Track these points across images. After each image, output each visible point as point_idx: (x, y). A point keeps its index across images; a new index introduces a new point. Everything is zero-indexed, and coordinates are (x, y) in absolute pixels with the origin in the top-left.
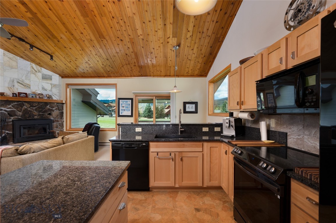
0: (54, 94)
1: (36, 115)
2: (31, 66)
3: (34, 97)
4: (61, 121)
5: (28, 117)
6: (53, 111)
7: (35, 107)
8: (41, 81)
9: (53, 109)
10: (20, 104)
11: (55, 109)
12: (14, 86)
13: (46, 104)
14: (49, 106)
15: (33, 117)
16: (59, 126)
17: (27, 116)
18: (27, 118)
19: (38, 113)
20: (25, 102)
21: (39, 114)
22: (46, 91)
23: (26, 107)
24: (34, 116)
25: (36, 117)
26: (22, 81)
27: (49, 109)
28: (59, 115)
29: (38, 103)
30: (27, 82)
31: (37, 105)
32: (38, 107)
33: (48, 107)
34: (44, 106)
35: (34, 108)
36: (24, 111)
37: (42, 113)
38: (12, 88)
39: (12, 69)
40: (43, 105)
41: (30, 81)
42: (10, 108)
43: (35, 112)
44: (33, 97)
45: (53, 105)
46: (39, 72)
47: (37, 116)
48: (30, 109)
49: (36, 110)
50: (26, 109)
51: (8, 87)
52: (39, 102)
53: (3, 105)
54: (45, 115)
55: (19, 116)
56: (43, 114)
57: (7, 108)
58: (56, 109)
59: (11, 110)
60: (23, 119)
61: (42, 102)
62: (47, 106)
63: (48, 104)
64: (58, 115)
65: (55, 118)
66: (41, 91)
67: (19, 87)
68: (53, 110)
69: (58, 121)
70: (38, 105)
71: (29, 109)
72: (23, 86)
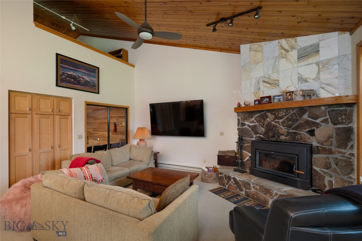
0: (324, 86)
1: (283, 135)
2: (280, 45)
3: (281, 100)
4: (339, 153)
5: (272, 137)
6: (318, 125)
7: (281, 118)
8: (295, 65)
9: (318, 121)
10: (262, 115)
11: (321, 122)
12: (259, 89)
13: (302, 110)
14: (307, 113)
15: (279, 138)
16: (334, 166)
17: (271, 134)
18: (271, 139)
19: (286, 130)
20: (268, 111)
21: (288, 132)
22: (307, 81)
23: (269, 120)
24: (280, 135)
25: (283, 138)
26: (269, 78)
27: (307, 122)
28: (332, 135)
29: (287, 111)
30: (274, 76)
31: (284, 114)
32: (287, 119)
33: (306, 117)
34: (296, 117)
35: (281, 121)
36: (267, 126)
37: (293, 131)
38: (258, 93)
39: (257, 64)
40: (295, 114)
41: (279, 74)
42: (253, 122)
43: (282, 127)
44: (279, 100)
45: (317, 112)
46: (293, 48)
47: (286, 136)
48: (275, 122)
49: (283, 123)
50: (269, 123)
51: (254, 93)
52: (287, 109)
53: (246, 118)
54: (299, 134)
55: (261, 134)
56: (295, 133)
57: (251, 123)
58: (325, 121)
59: (254, 124)
60: (265, 139)
61: (293, 109)
62: (304, 114)
63: (306, 111)
64: (329, 137)
65: (322, 144)
66: (297, 86)
67: (265, 89)
68: (317, 123)
69: (330, 152)
70: (286, 115)
71: (273, 123)
72: (269, 86)
